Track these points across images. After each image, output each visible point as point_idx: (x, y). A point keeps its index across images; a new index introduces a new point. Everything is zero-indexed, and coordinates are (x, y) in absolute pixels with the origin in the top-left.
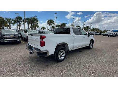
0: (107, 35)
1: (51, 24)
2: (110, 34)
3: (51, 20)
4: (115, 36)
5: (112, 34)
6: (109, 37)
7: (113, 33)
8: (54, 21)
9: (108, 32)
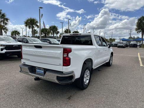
0: (116, 45)
1: (32, 25)
2: (120, 44)
3: (32, 18)
4: (125, 47)
5: (122, 45)
6: (118, 47)
7: (123, 43)
8: (37, 22)
9: (116, 41)
